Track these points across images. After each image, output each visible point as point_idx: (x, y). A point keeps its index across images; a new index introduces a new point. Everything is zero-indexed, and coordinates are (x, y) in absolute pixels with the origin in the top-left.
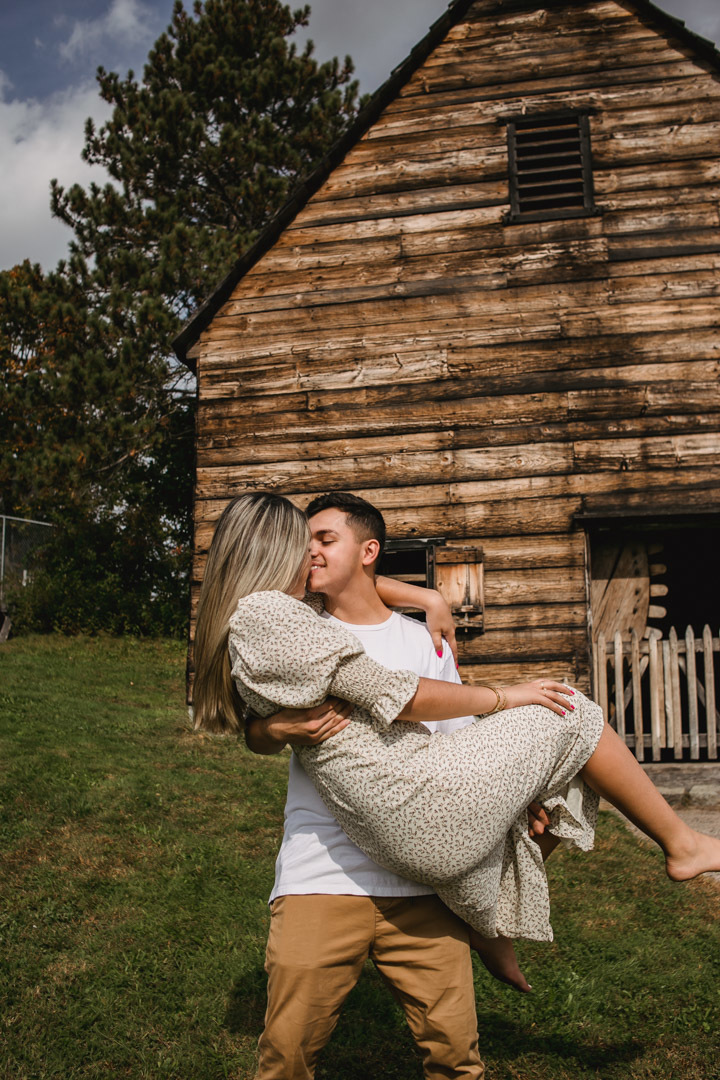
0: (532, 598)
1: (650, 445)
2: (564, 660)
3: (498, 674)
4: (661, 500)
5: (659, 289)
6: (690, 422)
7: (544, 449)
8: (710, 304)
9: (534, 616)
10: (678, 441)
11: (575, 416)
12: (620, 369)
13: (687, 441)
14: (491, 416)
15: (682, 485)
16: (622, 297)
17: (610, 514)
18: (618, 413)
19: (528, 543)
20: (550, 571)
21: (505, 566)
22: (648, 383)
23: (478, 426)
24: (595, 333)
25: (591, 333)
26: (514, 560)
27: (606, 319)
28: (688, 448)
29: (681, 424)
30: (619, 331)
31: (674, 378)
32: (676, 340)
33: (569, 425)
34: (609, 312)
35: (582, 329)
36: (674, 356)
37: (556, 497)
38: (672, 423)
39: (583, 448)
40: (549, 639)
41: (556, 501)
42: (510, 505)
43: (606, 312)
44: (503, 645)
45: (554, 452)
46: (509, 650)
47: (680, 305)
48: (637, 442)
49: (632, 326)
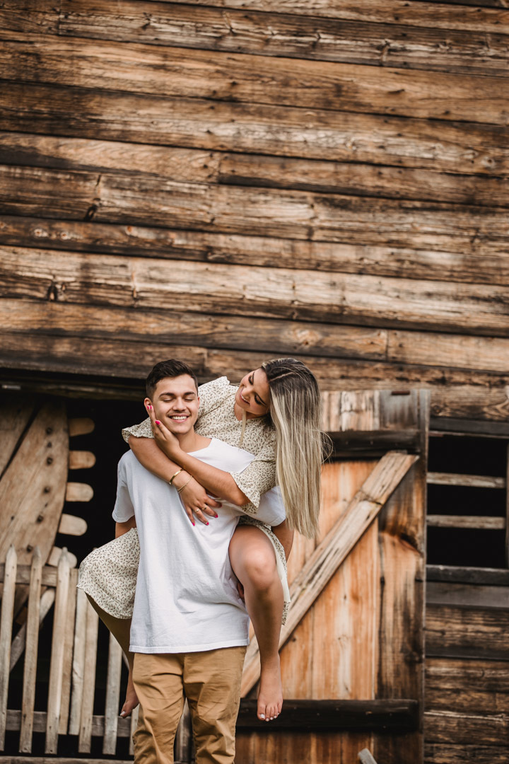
1: (94, 266)
4: (102, 353)
5: (136, 24)
6: (158, 240)
8: (209, 62)
10: (138, 266)
12: (63, 141)
13: (152, 269)
15: (135, 334)
16: (80, 27)
17: (24, 364)
18: (51, 210)
22: (103, 170)
24: (31, 78)
25: (24, 76)
27: (50, 57)
28: (151, 279)
29: (144, 241)
30: (68, 81)
31: (143, 169)
32: (153, 111)
34: (55, 47)
35: (10, 67)
36: (147, 135)
38: (131, 237)
43: (54, 47)
47: (165, 56)
48: (76, 259)
49: (88, 75)
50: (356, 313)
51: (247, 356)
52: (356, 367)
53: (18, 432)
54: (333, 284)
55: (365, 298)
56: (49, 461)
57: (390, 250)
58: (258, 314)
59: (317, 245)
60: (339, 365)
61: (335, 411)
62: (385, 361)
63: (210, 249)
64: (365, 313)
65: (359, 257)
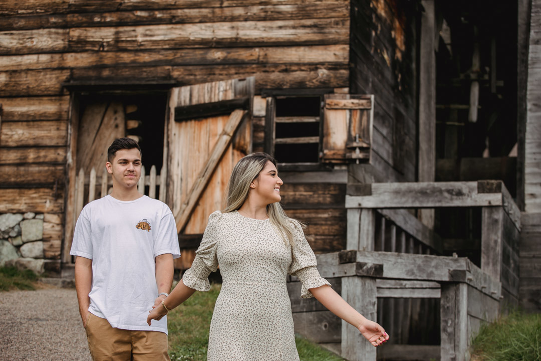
0: (31, 142)
1: (121, 32)
2: (48, 188)
3: (4, 196)
4: (123, 73)
6: (150, 16)
7: (50, 33)
9: (32, 155)
10: (140, 30)
11: (73, 9)
13: (146, 30)
14: (17, 7)
15: (139, 63)
17: (88, 83)
18: (102, 8)
19: (32, 102)
20: (45, 123)
21: (16, 118)
23: (7, 15)
26: (22, 114)
28: (146, 35)
29: (143, 17)
33: (69, 16)
37: (54, 69)
38: (138, 16)
39: (75, 33)
40: (40, 172)
41: (54, 72)
42: (23, 75)
44: (10, 176)
45: (56, 36)
46: (13, 179)
48: (112, 30)
50: (243, 41)
51: (191, 68)
52: (243, 68)
53: (102, 114)
54: (233, 28)
55: (248, 32)
56: (117, 126)
57: (261, 7)
58: (196, 46)
59: (226, 9)
60: (235, 68)
61: (217, 92)
62: (258, 63)
63: (174, 17)
64: (248, 40)
65: (246, 12)
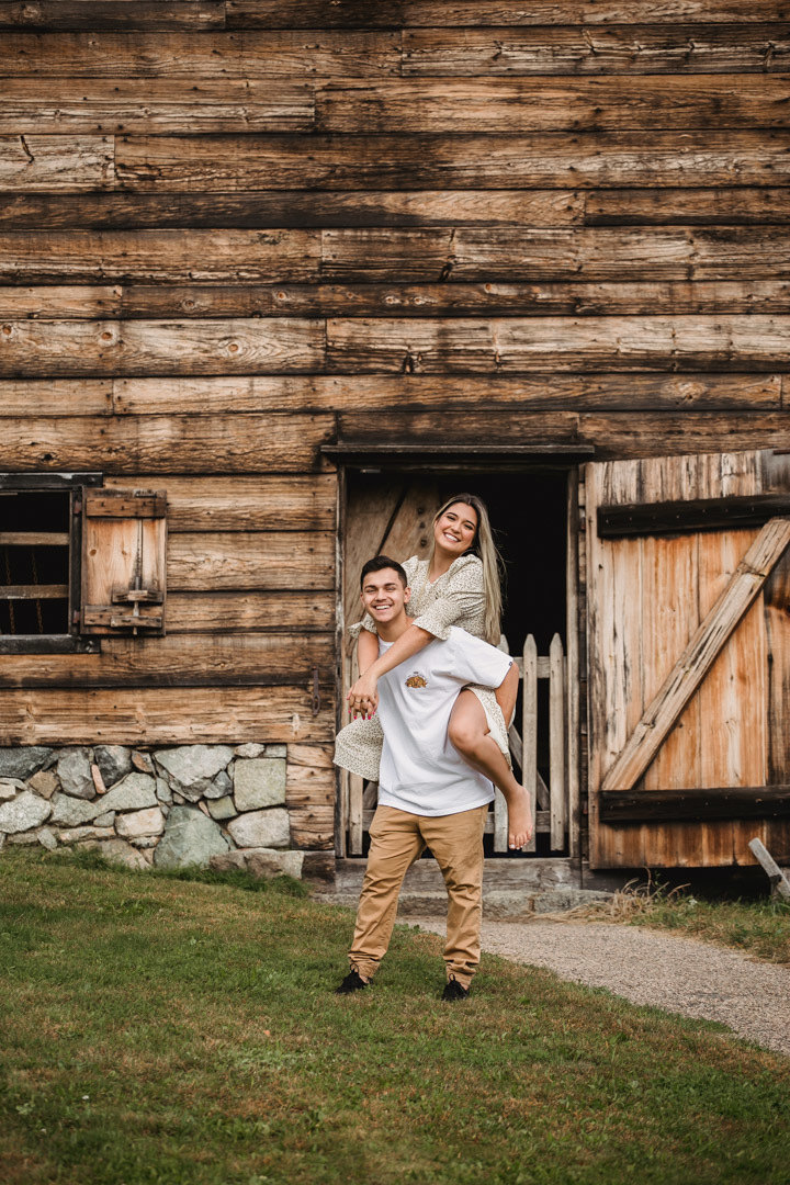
0: (246, 581)
1: (452, 331)
2: (295, 686)
3: (185, 706)
4: (465, 426)
5: (486, 56)
6: (520, 296)
7: (277, 329)
8: (569, 89)
9: (249, 611)
10: (499, 327)
11: (332, 273)
12: (411, 196)
13: (514, 329)
14: (189, 264)
15: (500, 403)
16: (424, 66)
17: (379, 446)
18: (404, 274)
19: (242, 488)
20: (277, 536)
21: (203, 526)
22: (457, 223)
23: (167, 281)
24: (374, 128)
25: (366, 127)
26: (219, 516)
27: (394, 103)
28: (515, 341)
29: (506, 299)
30: (414, 127)
31: (500, 218)
32: (509, 151)
33: (321, 289)
34: (399, 91)
35: (352, 119)
36: (502, 179)
37: (294, 413)
38: (491, 295)
39: (341, 330)
40: (271, 650)
41: (293, 420)
42: (215, 421)
43: (397, 91)
44: (196, 657)
45: (294, 335)
46: (204, 667)
47: (520, 88)
48: (432, 326)
49: (436, 118)
50: (744, 358)
51: (624, 417)
52: (746, 420)
53: (388, 514)
54: (718, 328)
55: (754, 340)
56: (424, 543)
57: (781, 284)
58: (634, 369)
59: (698, 285)
60: (727, 419)
61: (714, 476)
62: (780, 410)
63: (578, 301)
64: (755, 358)
65: (747, 294)
